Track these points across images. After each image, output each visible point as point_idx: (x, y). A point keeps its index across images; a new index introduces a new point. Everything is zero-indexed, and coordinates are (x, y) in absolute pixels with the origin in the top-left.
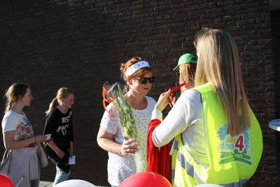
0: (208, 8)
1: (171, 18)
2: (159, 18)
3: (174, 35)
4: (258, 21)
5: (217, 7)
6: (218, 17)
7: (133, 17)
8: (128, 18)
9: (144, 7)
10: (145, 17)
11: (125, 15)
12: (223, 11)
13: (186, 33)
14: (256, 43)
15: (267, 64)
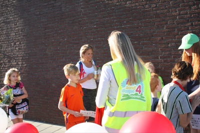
1: (156, 7)
2: (147, 6)
6: (194, 5)
7: (127, 6)
10: (136, 6)
13: (168, 18)
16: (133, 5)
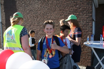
0: (72, 3)
1: (60, 6)
2: (56, 6)
3: (61, 12)
4: (88, 8)
5: (75, 3)
6: (75, 6)
7: (49, 6)
8: (47, 6)
9: (52, 3)
10: (52, 6)
11: (46, 6)
12: (76, 4)
13: (64, 11)
14: (87, 15)
15: (90, 22)
16: (51, 6)
